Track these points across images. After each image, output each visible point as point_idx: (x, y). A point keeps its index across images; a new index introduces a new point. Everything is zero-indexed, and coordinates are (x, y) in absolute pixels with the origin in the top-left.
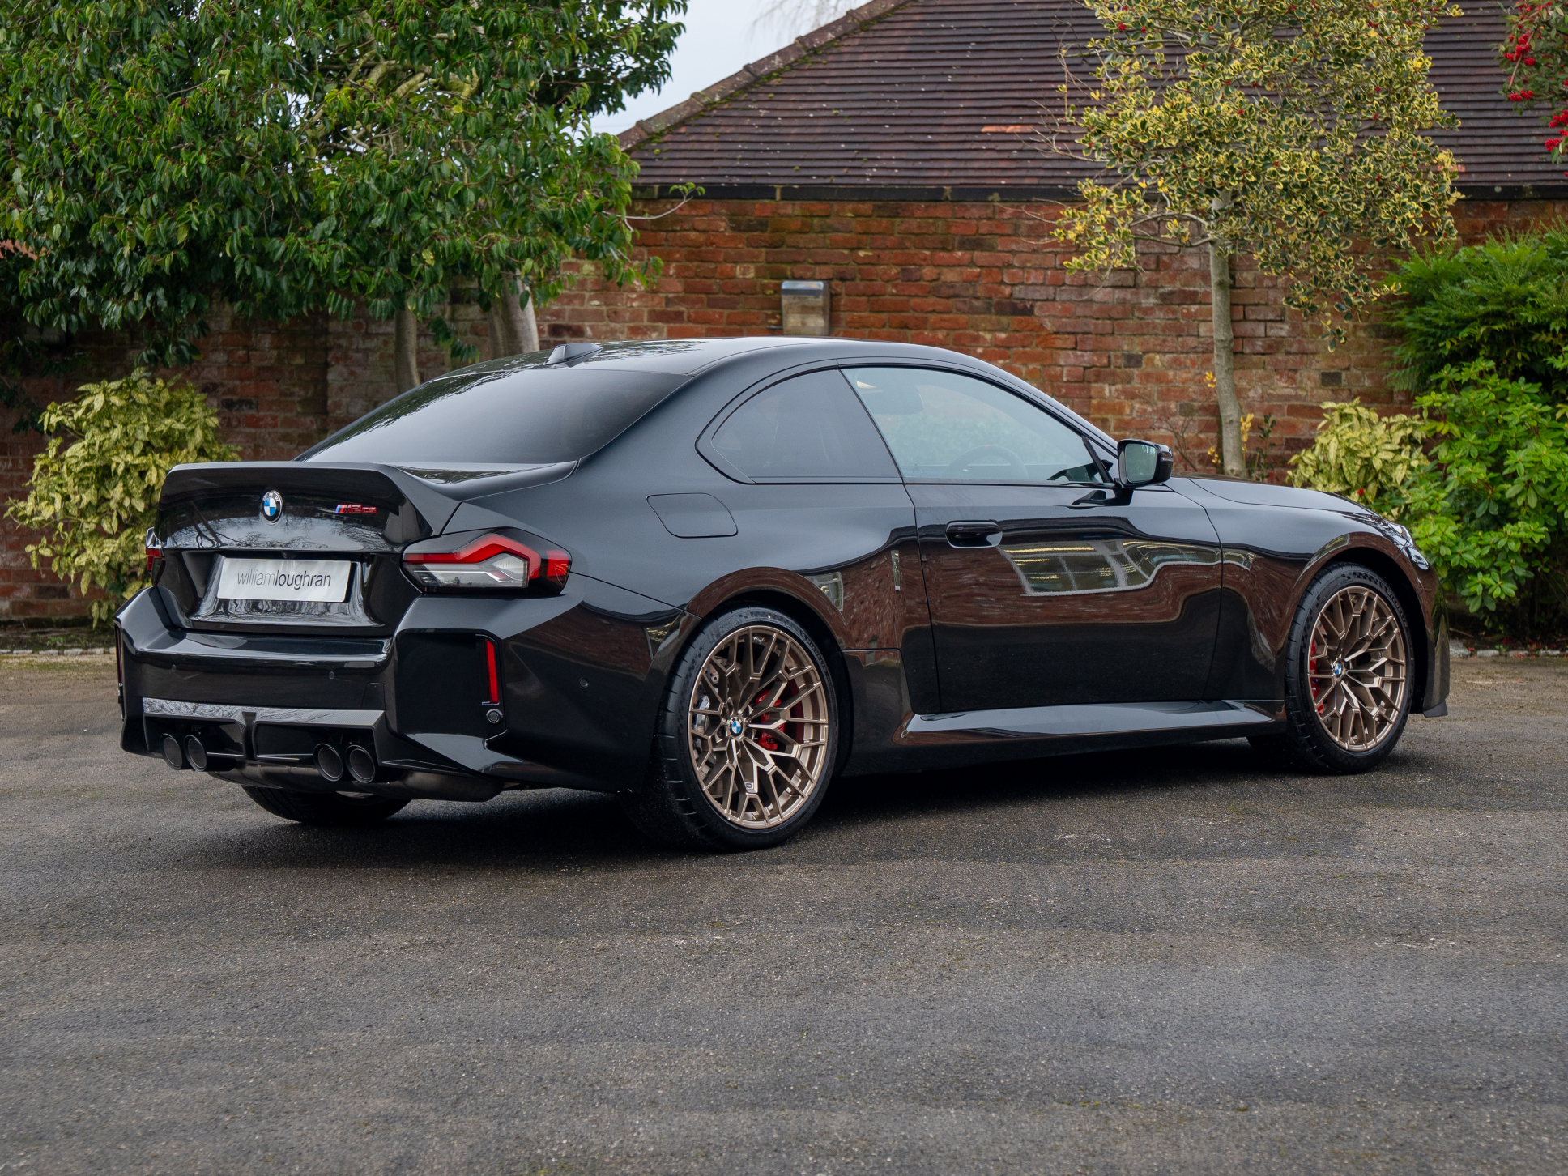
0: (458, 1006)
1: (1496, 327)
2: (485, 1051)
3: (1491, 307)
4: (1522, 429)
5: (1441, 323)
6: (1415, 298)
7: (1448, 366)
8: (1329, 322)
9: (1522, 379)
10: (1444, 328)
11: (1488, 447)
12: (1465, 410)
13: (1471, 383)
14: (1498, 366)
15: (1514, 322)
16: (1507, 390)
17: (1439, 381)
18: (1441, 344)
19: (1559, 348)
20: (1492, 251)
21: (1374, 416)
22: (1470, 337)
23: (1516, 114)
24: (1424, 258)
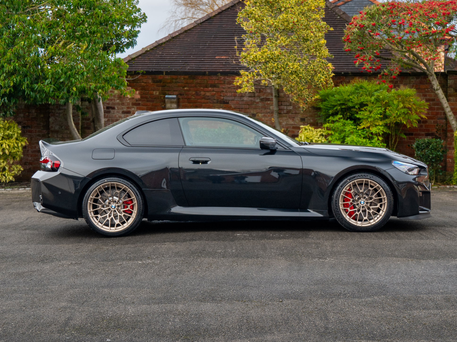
0: (83, 279)
1: (342, 107)
2: (90, 290)
3: (341, 102)
4: (349, 132)
5: (329, 106)
6: (323, 100)
7: (331, 117)
8: (302, 105)
9: (349, 120)
10: (330, 107)
11: (341, 137)
12: (335, 128)
13: (337, 121)
14: (343, 116)
15: (347, 106)
16: (345, 123)
17: (329, 120)
18: (329, 111)
19: (358, 112)
20: (341, 88)
21: (313, 129)
22: (337, 109)
23: (347, 55)
24: (325, 90)
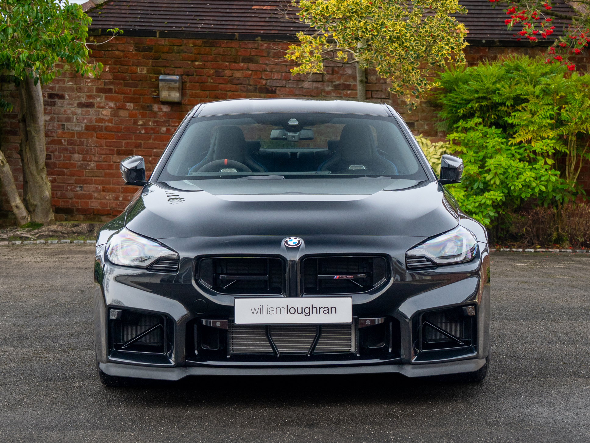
0: (10, 414)
1: (483, 104)
2: (24, 435)
3: (481, 95)
4: (494, 149)
5: (459, 102)
6: (448, 89)
7: (462, 121)
8: (409, 100)
9: (494, 127)
10: (460, 104)
11: (478, 157)
12: (469, 140)
13: (472, 128)
14: (483, 121)
15: (490, 101)
16: (487, 132)
17: (458, 127)
18: (459, 111)
19: (510, 113)
20: (481, 69)
21: (429, 142)
22: (472, 107)
23: (493, 8)
24: (451, 71)
